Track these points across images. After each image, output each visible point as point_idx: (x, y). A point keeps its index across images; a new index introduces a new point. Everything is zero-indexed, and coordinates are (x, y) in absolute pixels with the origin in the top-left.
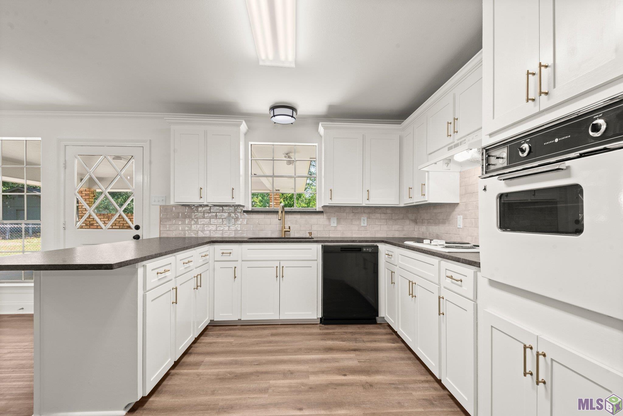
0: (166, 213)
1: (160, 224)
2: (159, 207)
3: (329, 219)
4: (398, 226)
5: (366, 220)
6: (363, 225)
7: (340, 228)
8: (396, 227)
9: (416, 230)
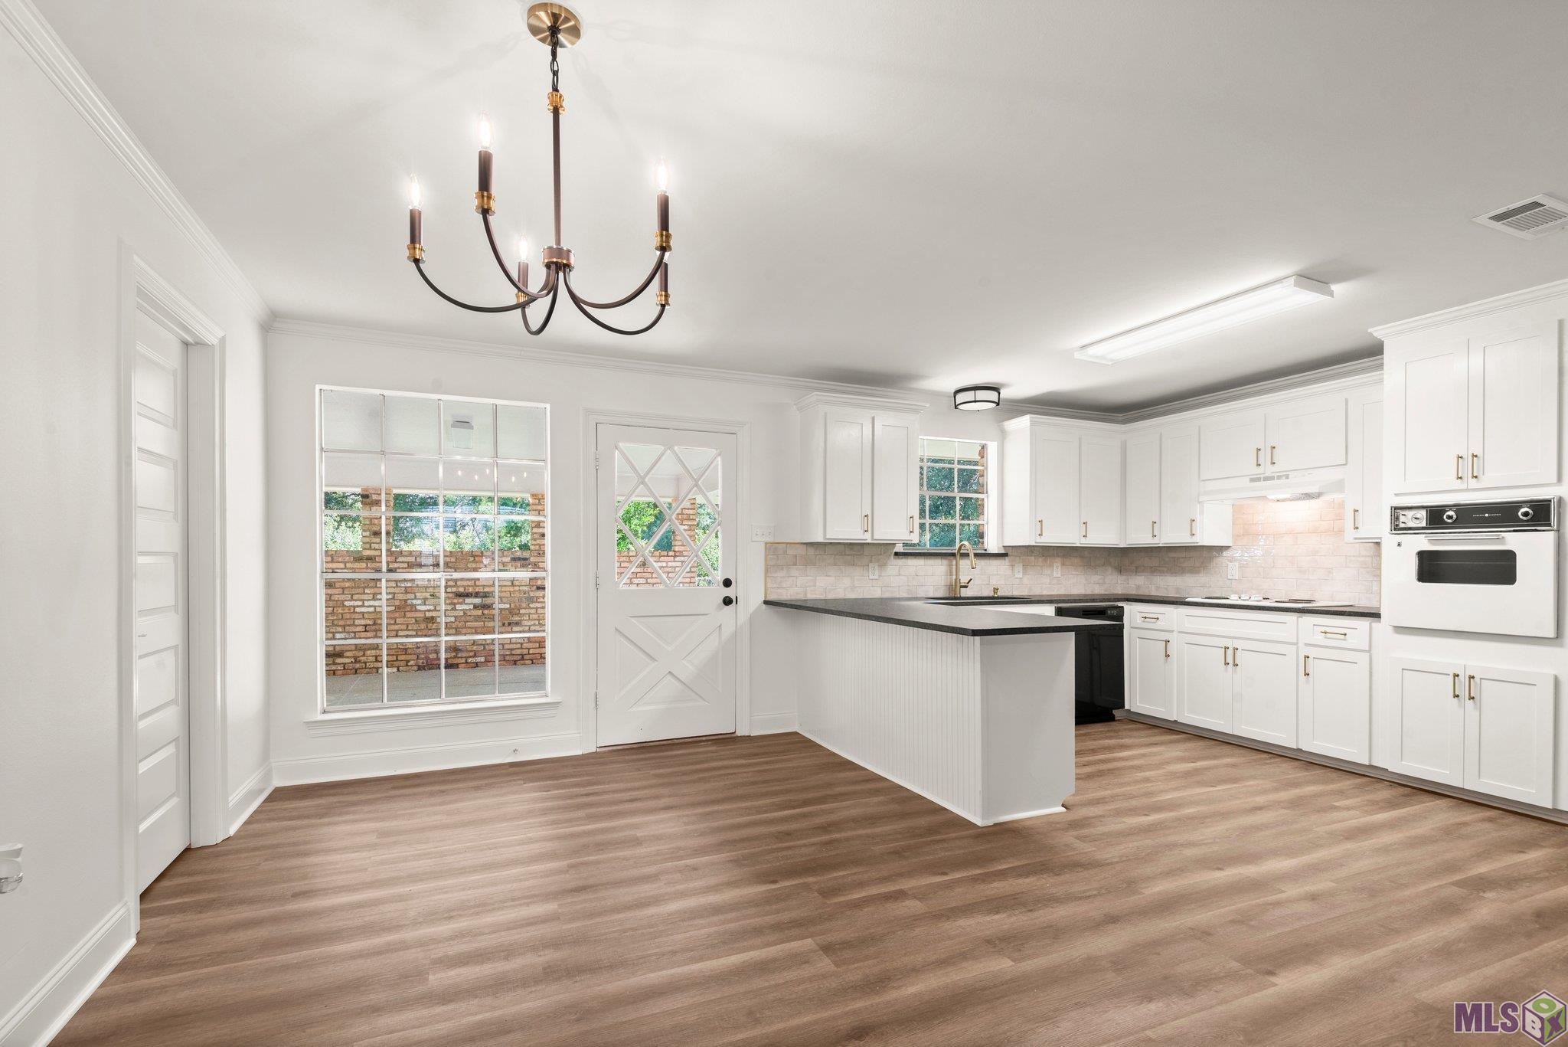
0: (775, 557)
1: (766, 576)
2: (763, 545)
3: (1013, 566)
4: (1099, 577)
5: (1060, 568)
6: (1057, 576)
7: (1026, 580)
8: (1096, 578)
9: (1119, 582)
